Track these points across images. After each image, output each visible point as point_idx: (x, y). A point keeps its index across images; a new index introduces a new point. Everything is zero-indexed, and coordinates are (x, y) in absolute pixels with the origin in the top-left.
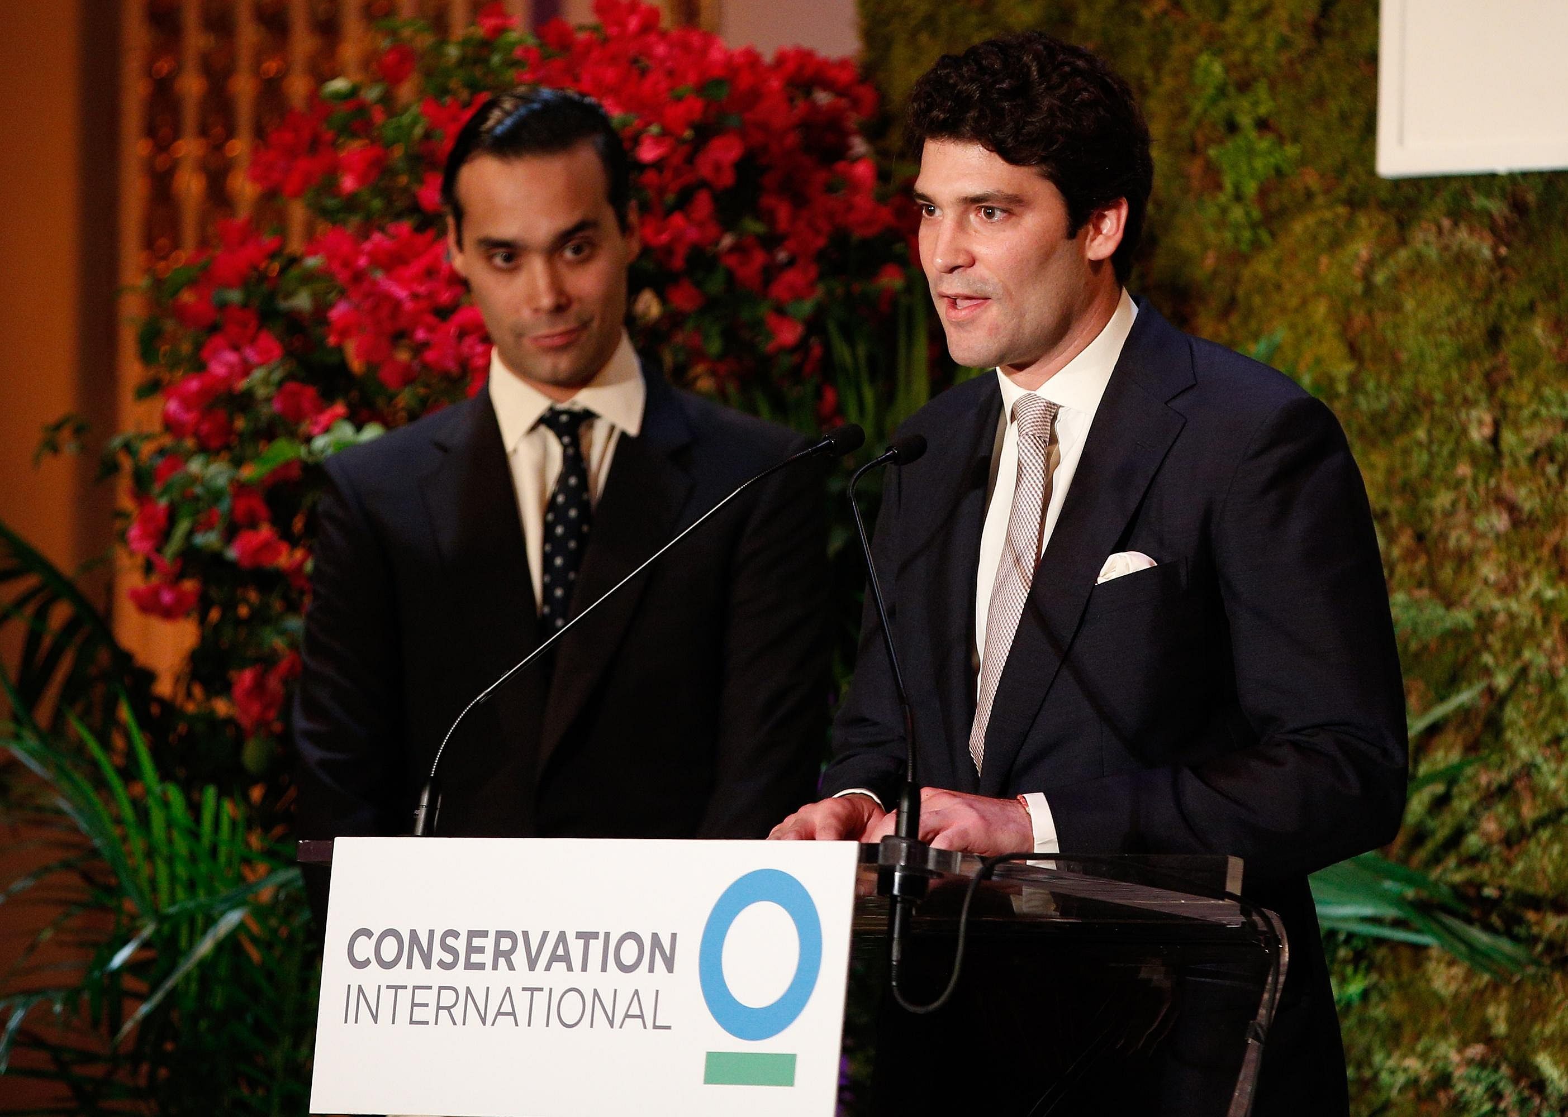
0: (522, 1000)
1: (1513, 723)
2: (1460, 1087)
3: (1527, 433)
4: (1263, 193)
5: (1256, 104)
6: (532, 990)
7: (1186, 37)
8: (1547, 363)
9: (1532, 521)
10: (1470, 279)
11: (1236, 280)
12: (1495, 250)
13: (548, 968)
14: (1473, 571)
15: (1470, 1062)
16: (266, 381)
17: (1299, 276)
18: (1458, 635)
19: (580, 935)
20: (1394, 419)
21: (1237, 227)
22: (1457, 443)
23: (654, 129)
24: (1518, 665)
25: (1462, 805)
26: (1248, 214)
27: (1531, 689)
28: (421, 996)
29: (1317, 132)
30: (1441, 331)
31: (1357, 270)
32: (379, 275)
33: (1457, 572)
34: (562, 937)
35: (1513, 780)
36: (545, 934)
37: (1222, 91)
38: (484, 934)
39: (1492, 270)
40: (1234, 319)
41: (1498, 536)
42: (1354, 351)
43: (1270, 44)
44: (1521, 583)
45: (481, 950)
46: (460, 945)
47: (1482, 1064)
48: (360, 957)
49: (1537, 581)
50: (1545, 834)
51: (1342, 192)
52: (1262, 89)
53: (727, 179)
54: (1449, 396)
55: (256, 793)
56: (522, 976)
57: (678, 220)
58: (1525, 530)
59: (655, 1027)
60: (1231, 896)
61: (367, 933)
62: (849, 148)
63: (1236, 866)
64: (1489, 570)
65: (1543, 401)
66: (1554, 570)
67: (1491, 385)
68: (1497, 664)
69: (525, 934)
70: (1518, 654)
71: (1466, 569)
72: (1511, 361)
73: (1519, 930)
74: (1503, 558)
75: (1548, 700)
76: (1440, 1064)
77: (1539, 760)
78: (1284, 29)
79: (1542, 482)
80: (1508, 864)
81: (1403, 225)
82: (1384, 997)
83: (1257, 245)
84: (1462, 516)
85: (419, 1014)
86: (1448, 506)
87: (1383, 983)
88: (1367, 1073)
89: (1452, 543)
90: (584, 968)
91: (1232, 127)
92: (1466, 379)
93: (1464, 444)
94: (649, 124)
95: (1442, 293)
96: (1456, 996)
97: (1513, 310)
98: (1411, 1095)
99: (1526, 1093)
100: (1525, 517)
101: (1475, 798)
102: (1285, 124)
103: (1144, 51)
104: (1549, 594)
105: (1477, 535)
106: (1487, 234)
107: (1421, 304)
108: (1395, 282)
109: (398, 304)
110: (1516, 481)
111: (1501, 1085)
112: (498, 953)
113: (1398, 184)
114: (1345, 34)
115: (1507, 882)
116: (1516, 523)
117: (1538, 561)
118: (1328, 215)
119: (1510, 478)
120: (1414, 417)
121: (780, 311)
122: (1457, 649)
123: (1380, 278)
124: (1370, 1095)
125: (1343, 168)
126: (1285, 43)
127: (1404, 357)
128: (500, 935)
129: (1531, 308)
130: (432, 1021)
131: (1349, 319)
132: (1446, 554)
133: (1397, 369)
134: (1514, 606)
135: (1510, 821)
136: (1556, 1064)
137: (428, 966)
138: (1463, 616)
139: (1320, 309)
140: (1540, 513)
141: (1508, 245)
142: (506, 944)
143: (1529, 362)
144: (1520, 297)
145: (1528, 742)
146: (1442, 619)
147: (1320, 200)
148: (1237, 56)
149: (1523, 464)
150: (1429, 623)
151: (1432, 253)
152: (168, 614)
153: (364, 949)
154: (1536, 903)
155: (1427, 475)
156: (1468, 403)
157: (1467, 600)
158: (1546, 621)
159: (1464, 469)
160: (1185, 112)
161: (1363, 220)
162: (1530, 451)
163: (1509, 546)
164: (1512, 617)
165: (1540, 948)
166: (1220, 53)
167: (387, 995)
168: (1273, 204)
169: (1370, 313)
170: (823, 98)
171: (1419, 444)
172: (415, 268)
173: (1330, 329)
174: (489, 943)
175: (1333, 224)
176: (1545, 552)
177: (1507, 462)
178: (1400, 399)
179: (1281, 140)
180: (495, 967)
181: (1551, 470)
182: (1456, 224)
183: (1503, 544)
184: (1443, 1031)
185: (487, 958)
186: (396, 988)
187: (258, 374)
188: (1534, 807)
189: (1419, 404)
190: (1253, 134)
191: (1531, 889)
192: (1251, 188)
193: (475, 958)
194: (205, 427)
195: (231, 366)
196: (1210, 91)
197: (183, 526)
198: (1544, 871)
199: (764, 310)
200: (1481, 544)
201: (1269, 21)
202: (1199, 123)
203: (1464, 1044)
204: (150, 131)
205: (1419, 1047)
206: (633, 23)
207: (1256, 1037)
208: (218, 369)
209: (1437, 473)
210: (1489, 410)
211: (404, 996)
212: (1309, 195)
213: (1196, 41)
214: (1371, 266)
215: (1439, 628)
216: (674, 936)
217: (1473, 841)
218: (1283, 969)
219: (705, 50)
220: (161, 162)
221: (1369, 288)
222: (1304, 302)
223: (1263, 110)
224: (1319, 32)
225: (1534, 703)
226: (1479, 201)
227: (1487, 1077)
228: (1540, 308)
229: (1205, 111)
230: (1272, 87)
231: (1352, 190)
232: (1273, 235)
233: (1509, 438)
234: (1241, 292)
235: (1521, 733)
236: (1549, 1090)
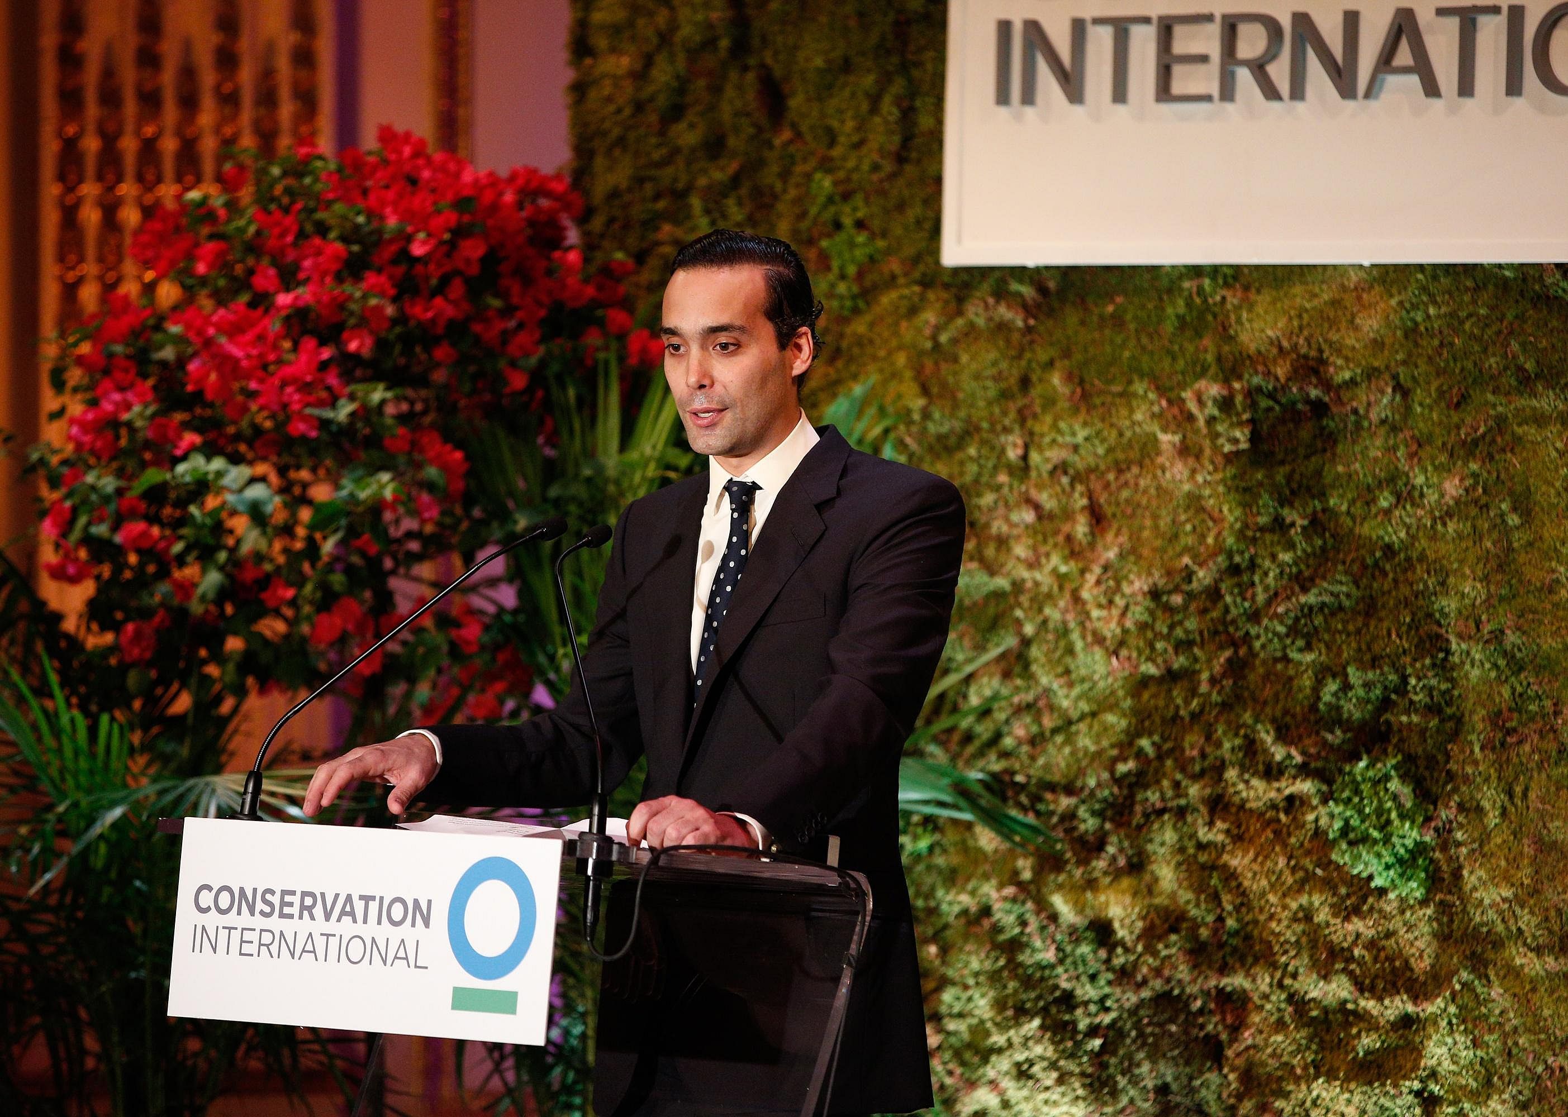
0: (320, 942)
1: (1036, 660)
2: (997, 916)
3: (1048, 454)
4: (860, 275)
5: (855, 209)
6: (328, 935)
7: (805, 160)
8: (1063, 404)
9: (1051, 516)
10: (1008, 341)
11: (842, 336)
12: (1025, 321)
13: (339, 920)
14: (1009, 550)
15: (1005, 899)
16: (141, 415)
17: (886, 334)
18: (998, 595)
19: (361, 898)
20: (953, 440)
21: (841, 297)
22: (999, 458)
23: (422, 235)
24: (1039, 619)
25: (1001, 716)
26: (849, 288)
27: (1050, 637)
28: (248, 936)
29: (898, 231)
30: (987, 378)
31: (927, 332)
32: (223, 340)
33: (998, 549)
34: (349, 898)
35: (1036, 700)
36: (337, 896)
37: (830, 200)
38: (293, 893)
39: (1024, 335)
40: (840, 364)
41: (1027, 527)
42: (925, 390)
43: (866, 167)
44: (1043, 560)
45: (291, 904)
46: (276, 900)
47: (1014, 900)
48: (203, 905)
49: (1055, 560)
50: (1059, 739)
51: (917, 275)
52: (858, 200)
53: (475, 270)
54: (993, 424)
55: (137, 704)
56: (319, 925)
57: (438, 301)
58: (1046, 522)
59: (416, 967)
60: (831, 868)
61: (208, 888)
62: (564, 238)
63: (834, 844)
64: (1020, 550)
65: (1059, 431)
66: (1067, 552)
67: (1022, 418)
68: (1027, 617)
69: (323, 895)
70: (1040, 610)
71: (1004, 547)
72: (1038, 401)
73: (1041, 807)
74: (1030, 542)
75: (1062, 644)
76: (984, 900)
77: (1055, 686)
78: (875, 157)
79: (1058, 489)
80: (1033, 758)
81: (960, 300)
82: (945, 851)
83: (856, 311)
84: (1001, 510)
85: (246, 948)
86: (992, 504)
87: (945, 841)
88: (932, 904)
89: (994, 530)
90: (365, 922)
91: (838, 226)
92: (1005, 413)
93: (1004, 460)
94: (418, 231)
95: (988, 351)
96: (996, 851)
97: (1038, 363)
98: (963, 920)
99: (1045, 922)
100: (1046, 513)
101: (1009, 712)
102: (876, 224)
103: (775, 169)
104: (1063, 569)
105: (1012, 525)
106: (1020, 310)
107: (973, 358)
108: (954, 341)
109: (237, 361)
110: (1040, 487)
111: (1028, 916)
112: (303, 907)
113: (957, 271)
114: (919, 161)
115: (1032, 772)
116: (1040, 517)
117: (1056, 545)
118: (906, 292)
119: (1036, 486)
120: (968, 438)
121: (513, 364)
122: (997, 605)
123: (943, 338)
124: (933, 919)
125: (917, 259)
126: (876, 168)
127: (961, 396)
128: (304, 894)
129: (1051, 364)
130: (256, 954)
131: (923, 366)
132: (990, 538)
133: (956, 405)
134: (1038, 576)
135: (1034, 729)
136: (1066, 902)
137: (252, 914)
138: (1001, 583)
139: (901, 359)
140: (1057, 511)
141: (1035, 318)
142: (308, 901)
143: (1050, 402)
144: (1043, 355)
145: (1048, 674)
146: (986, 584)
147: (901, 281)
148: (841, 174)
149: (1045, 475)
150: (978, 587)
151: (981, 322)
152: (74, 580)
153: (206, 899)
154: (1052, 787)
155: (976, 481)
156: (1006, 430)
157: (1004, 570)
158: (1061, 588)
159: (1003, 478)
160: (803, 215)
161: (931, 296)
162: (1049, 467)
163: (1035, 533)
164: (1037, 584)
165: (1055, 819)
166: (829, 171)
167: (223, 934)
168: (868, 282)
169: (936, 364)
170: (544, 202)
171: (971, 458)
172: (249, 336)
173: (908, 374)
174: (296, 900)
175: (910, 299)
176: (1061, 539)
177: (1033, 474)
178: (958, 425)
179: (873, 236)
180: (301, 917)
181: (1065, 480)
182: (998, 302)
183: (1031, 532)
184: (986, 877)
185: (295, 910)
186: (230, 929)
187: (137, 409)
188: (1051, 720)
189: (972, 429)
190: (853, 231)
191: (1048, 778)
192: (852, 270)
193: (287, 910)
194: (99, 444)
195: (116, 404)
196: (821, 200)
197: (82, 520)
198: (1058, 765)
199: (502, 364)
200: (1015, 532)
201: (864, 150)
202: (815, 222)
203: (1001, 886)
204: (61, 177)
205: (970, 886)
206: (407, 151)
207: (849, 964)
208: (108, 407)
209: (984, 479)
210: (1022, 437)
211: (236, 935)
212: (893, 277)
213: (813, 163)
214: (938, 329)
215: (985, 590)
216: (430, 902)
217: (1008, 742)
218: (869, 913)
219: (458, 175)
220: (70, 199)
221: (937, 346)
222: (890, 353)
223: (860, 214)
224: (901, 159)
225: (1052, 646)
226: (1015, 286)
227: (1017, 909)
228: (1058, 364)
229: (819, 213)
230: (867, 200)
231: (924, 275)
232: (868, 304)
233: (1035, 457)
234: (844, 344)
235: (1043, 666)
236: (1061, 920)
